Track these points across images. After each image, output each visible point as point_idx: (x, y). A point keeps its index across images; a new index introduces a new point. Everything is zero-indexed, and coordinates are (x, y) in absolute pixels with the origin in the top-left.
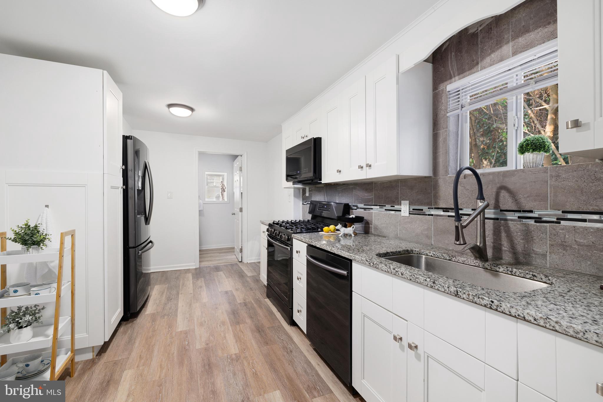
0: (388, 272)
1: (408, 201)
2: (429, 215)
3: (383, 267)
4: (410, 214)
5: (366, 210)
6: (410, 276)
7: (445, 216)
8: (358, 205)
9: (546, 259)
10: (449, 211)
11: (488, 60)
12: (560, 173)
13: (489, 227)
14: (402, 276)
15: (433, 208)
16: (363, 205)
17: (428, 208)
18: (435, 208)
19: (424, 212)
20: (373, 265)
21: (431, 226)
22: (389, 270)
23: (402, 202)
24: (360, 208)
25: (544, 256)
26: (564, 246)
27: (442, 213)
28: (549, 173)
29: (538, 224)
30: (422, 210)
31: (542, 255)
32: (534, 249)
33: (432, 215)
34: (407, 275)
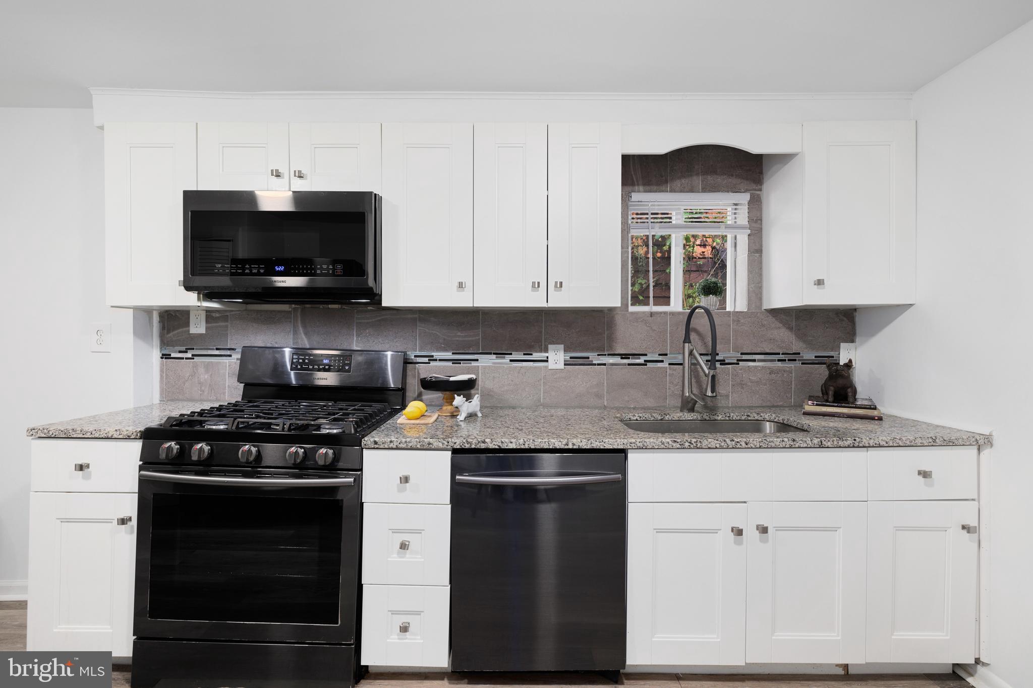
0: (721, 447)
1: (563, 345)
2: (599, 365)
3: (712, 443)
4: (565, 365)
5: (460, 363)
6: (760, 442)
7: (625, 364)
8: (433, 354)
9: (729, 400)
10: (629, 358)
11: (678, 183)
12: (740, 318)
13: (679, 374)
14: (747, 446)
15: (605, 355)
16: (451, 354)
17: (598, 355)
18: (609, 355)
19: (592, 361)
20: (689, 446)
21: (604, 381)
22: (722, 444)
23: (550, 346)
24: (440, 360)
25: (727, 396)
26: (742, 385)
27: (617, 360)
28: (731, 317)
29: (723, 366)
30: (588, 358)
31: (726, 396)
32: (720, 391)
33: (605, 364)
34: (755, 442)
